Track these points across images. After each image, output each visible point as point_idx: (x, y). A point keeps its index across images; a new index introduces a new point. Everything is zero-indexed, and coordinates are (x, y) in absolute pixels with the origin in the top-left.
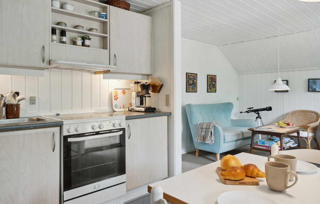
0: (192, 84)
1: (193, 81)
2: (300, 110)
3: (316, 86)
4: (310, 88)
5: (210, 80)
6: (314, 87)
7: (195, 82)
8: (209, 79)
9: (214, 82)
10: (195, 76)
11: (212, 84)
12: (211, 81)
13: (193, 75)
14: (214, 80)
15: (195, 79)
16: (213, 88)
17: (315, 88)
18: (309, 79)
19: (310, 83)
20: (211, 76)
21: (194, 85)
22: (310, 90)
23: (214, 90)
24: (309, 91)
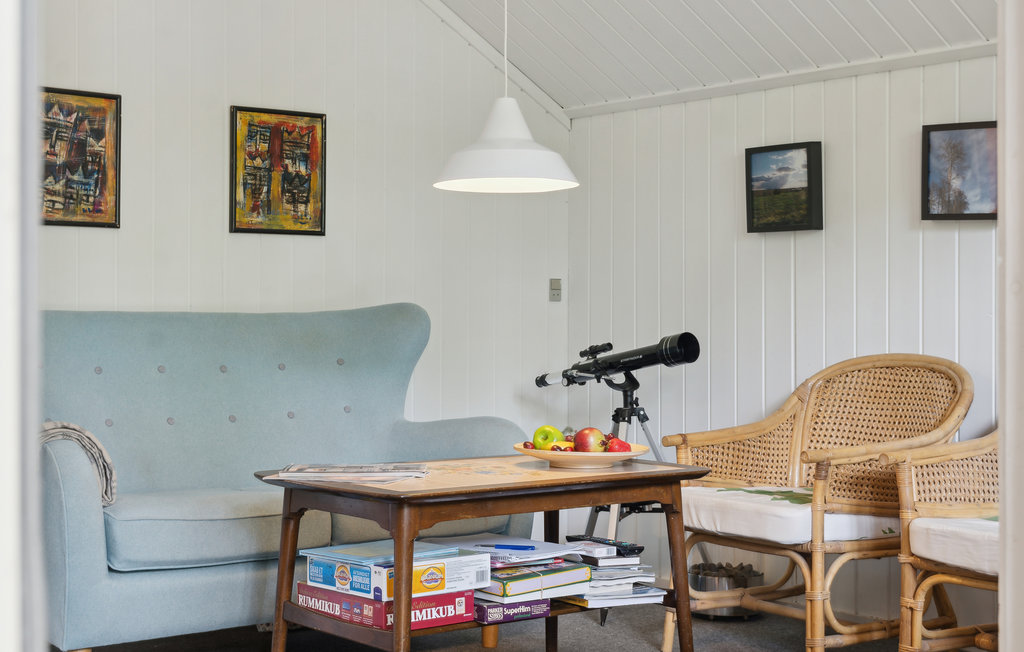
0: (70, 166)
1: (79, 147)
2: (879, 358)
3: (969, 175)
4: (933, 197)
5: (264, 147)
6: (956, 183)
7: (96, 154)
8: (251, 136)
9: (306, 158)
10: (103, 111)
11: (277, 176)
12: (275, 156)
13: (73, 101)
14: (296, 144)
15: (99, 134)
16: (294, 201)
17: (960, 194)
18: (927, 130)
19: (933, 161)
20: (265, 117)
21: (87, 174)
22: (936, 209)
23: (296, 219)
24: (926, 214)
